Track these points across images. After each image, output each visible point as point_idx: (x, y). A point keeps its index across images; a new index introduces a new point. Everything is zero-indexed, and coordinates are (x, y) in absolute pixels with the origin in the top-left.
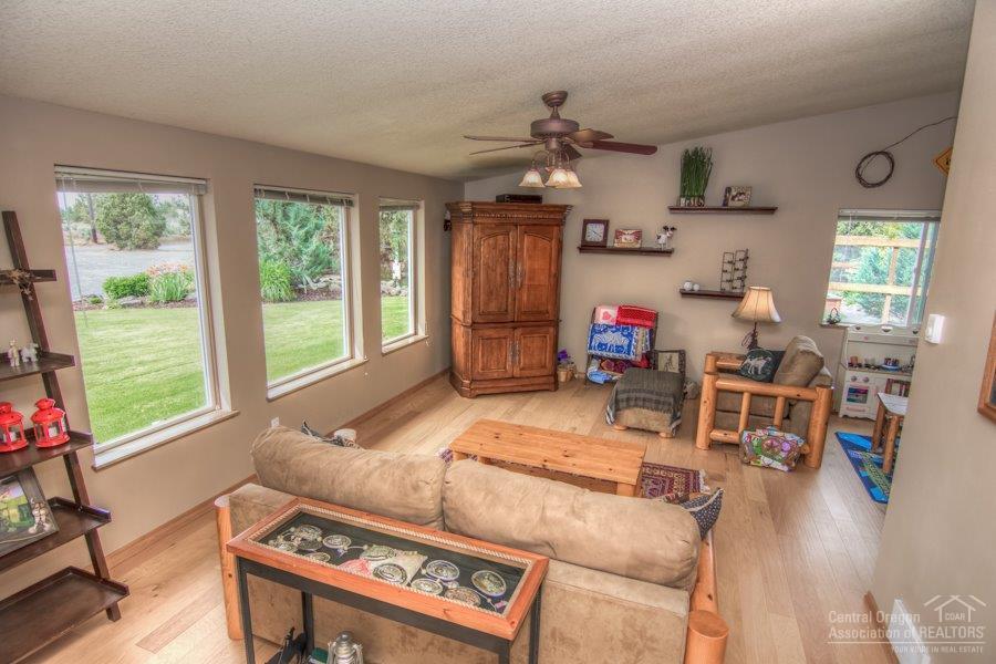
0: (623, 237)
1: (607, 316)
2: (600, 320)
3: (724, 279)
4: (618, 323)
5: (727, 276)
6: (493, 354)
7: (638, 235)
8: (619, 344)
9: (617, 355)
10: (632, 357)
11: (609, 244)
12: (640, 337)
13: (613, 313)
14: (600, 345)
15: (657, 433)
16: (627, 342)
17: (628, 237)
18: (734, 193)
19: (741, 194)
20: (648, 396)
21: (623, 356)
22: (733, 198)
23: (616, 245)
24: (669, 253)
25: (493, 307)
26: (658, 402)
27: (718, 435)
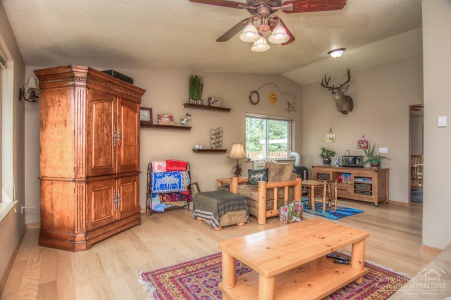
0: (163, 119)
1: (160, 167)
2: (156, 170)
3: (212, 142)
4: (168, 170)
5: (213, 141)
6: (102, 203)
7: (171, 118)
8: (173, 183)
9: (173, 190)
10: (182, 189)
11: (155, 123)
12: (184, 177)
13: (164, 165)
14: (162, 186)
15: (236, 225)
16: (178, 181)
17: (166, 119)
18: (213, 101)
19: (216, 101)
20: (234, 202)
21: (177, 190)
22: (213, 103)
23: (160, 123)
24: (188, 128)
25: (102, 162)
26: (239, 205)
27: (269, 214)
